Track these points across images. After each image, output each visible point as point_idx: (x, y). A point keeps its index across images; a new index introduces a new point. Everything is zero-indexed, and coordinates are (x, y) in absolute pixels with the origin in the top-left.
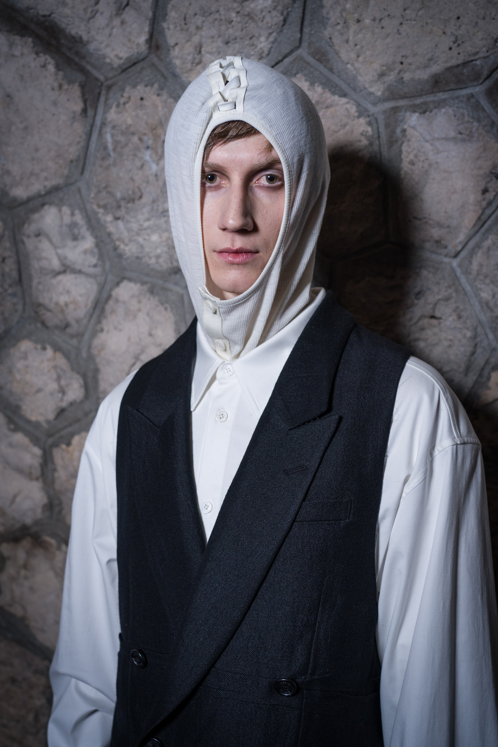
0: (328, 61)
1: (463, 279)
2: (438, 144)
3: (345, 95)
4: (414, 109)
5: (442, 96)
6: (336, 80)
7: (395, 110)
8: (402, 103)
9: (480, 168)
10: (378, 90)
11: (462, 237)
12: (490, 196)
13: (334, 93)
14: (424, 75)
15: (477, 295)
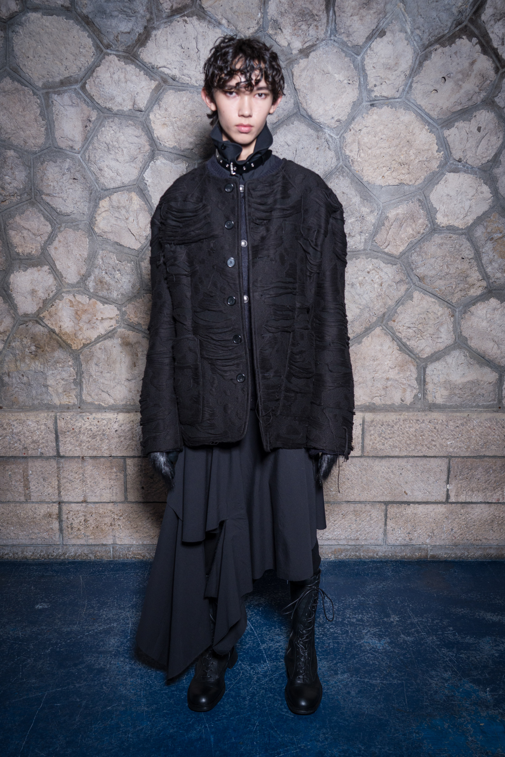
0: (19, 72)
1: (84, 163)
2: (66, 107)
3: (27, 86)
4: (55, 93)
5: (65, 88)
6: (23, 80)
7: (47, 93)
8: (51, 90)
9: (83, 117)
10: (40, 84)
11: (80, 145)
12: (88, 128)
13: (22, 85)
14: (57, 80)
15: (89, 170)
